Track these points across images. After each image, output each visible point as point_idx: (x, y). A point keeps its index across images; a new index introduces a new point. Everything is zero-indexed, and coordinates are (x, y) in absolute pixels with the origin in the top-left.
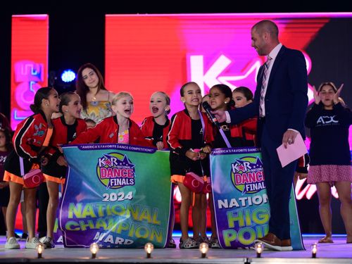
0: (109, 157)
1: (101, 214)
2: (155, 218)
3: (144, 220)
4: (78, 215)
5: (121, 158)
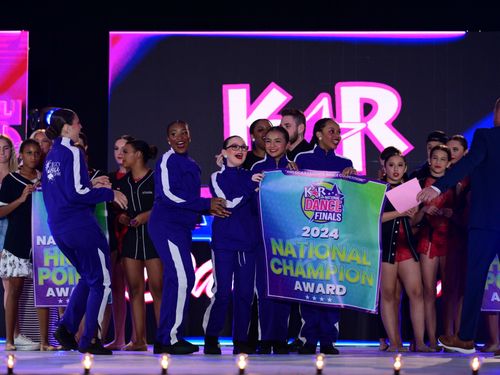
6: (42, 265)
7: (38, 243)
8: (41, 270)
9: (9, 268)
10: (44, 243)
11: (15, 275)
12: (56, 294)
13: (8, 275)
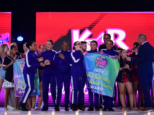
6: (17, 84)
7: (16, 77)
8: (17, 85)
9: (6, 85)
10: (18, 77)
11: (8, 87)
12: (22, 92)
13: (6, 87)
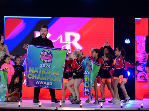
0: (45, 52)
1: (40, 73)
2: (58, 73)
3: (55, 74)
4: (32, 72)
5: (49, 52)
